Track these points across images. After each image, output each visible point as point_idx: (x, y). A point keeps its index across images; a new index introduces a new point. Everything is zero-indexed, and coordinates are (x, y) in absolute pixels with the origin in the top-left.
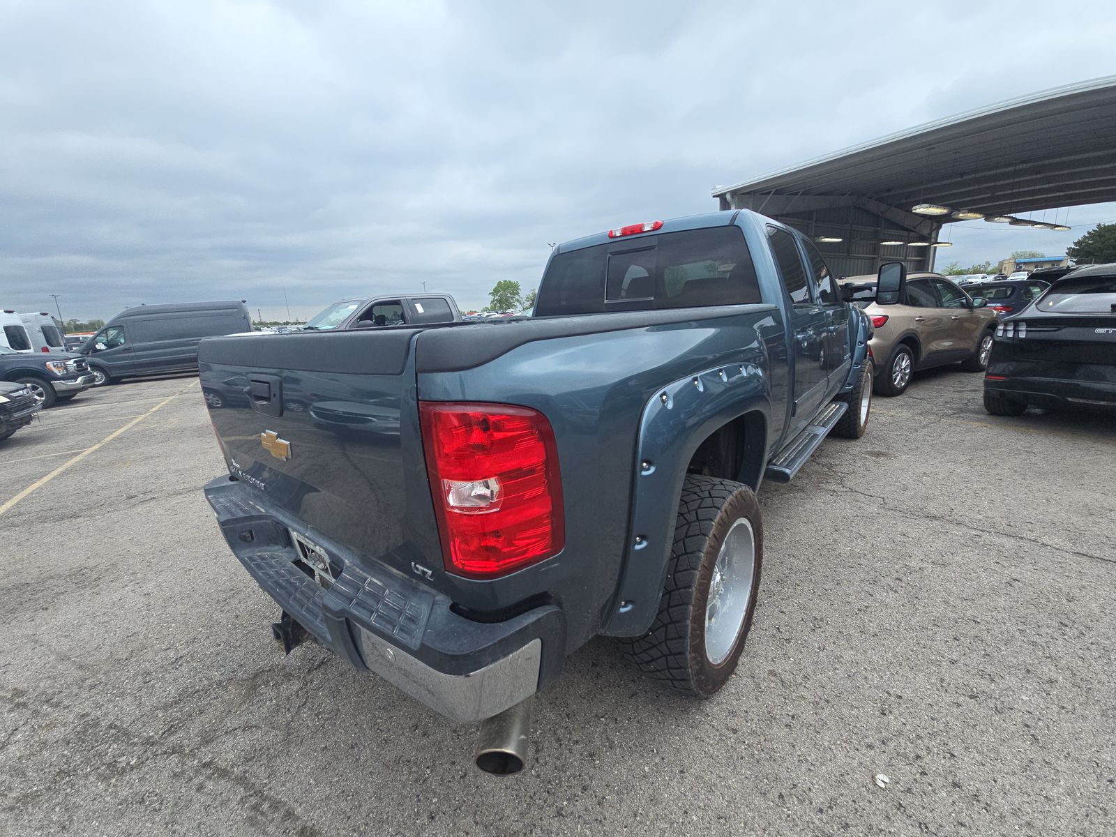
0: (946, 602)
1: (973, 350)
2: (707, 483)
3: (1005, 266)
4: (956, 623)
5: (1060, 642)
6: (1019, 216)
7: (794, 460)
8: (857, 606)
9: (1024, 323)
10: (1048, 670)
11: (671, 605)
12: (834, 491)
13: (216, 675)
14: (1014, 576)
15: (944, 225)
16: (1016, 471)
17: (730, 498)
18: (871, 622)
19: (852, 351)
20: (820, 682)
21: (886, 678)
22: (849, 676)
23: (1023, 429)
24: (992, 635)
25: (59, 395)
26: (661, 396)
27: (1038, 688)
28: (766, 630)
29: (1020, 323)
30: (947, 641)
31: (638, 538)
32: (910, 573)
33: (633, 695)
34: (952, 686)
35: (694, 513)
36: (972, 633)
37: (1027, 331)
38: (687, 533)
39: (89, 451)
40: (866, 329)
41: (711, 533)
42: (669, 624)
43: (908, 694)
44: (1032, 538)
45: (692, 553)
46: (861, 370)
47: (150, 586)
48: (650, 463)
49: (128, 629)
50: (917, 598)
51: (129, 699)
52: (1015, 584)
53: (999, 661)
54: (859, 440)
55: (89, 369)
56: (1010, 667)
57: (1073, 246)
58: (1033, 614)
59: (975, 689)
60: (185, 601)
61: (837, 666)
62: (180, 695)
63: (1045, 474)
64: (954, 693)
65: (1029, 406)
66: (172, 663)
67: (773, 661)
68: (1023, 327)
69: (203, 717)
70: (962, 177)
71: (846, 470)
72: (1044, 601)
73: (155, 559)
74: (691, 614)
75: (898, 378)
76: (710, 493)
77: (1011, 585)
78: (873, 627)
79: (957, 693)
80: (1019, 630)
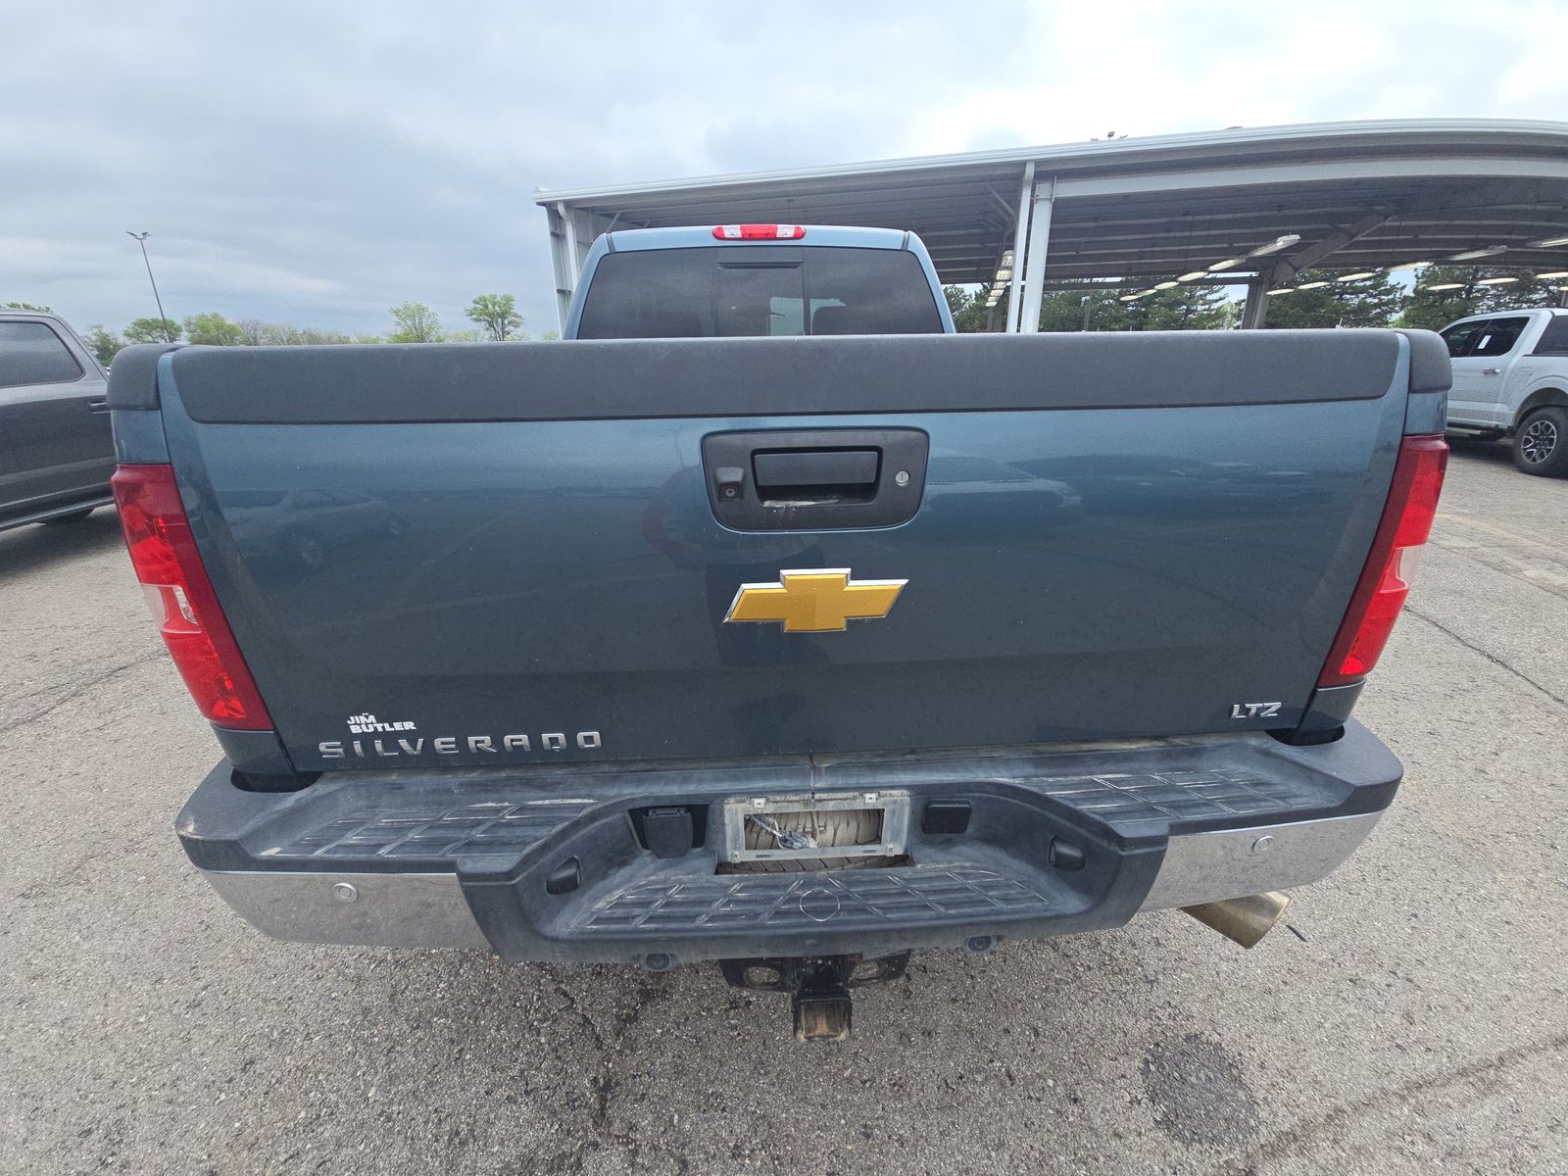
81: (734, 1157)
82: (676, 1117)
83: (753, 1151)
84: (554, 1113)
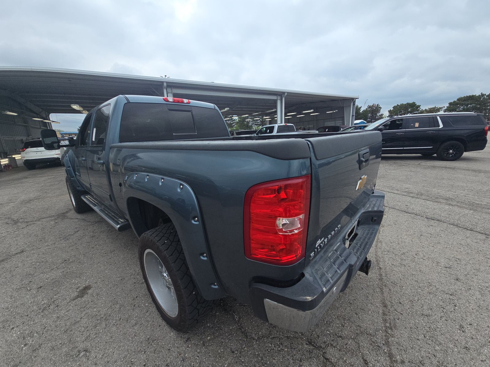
81: (344, 327)
82: (328, 332)
83: (344, 323)
84: (311, 358)
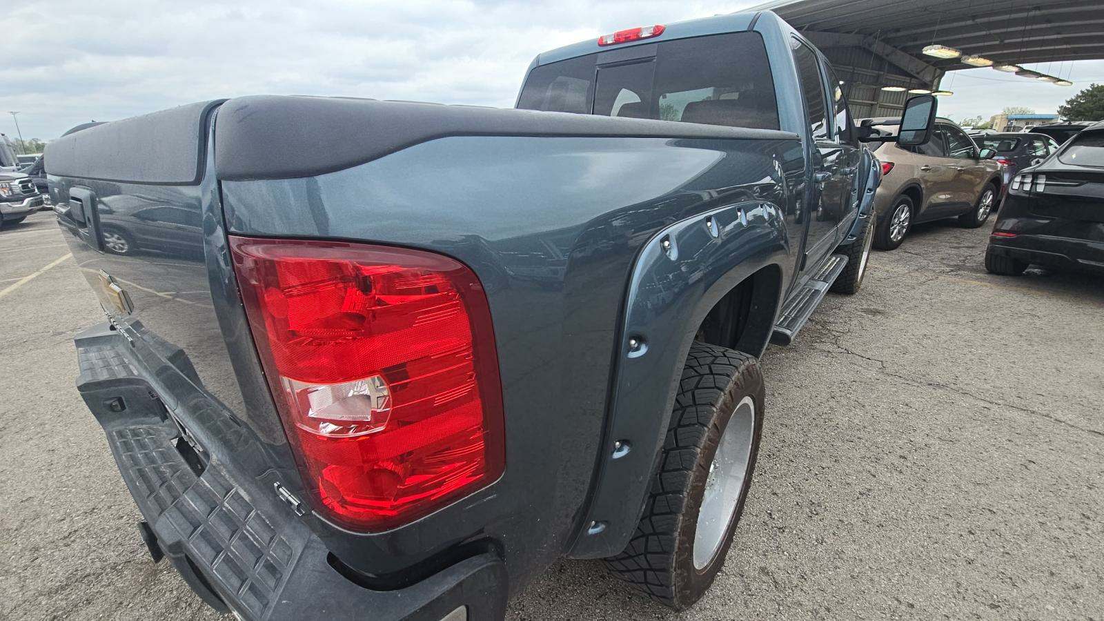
0: (958, 487)
1: (972, 205)
2: (707, 354)
3: (996, 121)
4: (970, 512)
5: (1084, 538)
6: (1026, 66)
7: (795, 319)
8: (858, 489)
9: (1044, 176)
10: (1072, 573)
11: (655, 511)
12: (829, 352)
13: (111, 556)
14: (1029, 457)
15: (947, 72)
16: (1021, 336)
17: (736, 375)
18: (875, 508)
19: (860, 199)
20: (819, 584)
21: (894, 581)
22: (852, 576)
23: (1024, 290)
24: (1011, 528)
25: (5, 218)
26: (662, 241)
27: (1064, 595)
28: (757, 516)
29: (1040, 176)
30: (961, 535)
31: (618, 443)
32: (916, 451)
33: (601, 597)
34: (969, 592)
35: (689, 394)
36: (989, 525)
37: (1046, 185)
38: (680, 420)
39: (25, 280)
40: (876, 174)
41: (712, 422)
42: (651, 534)
43: (920, 602)
44: (1044, 413)
45: (686, 447)
46: (866, 221)
47: (56, 441)
48: (641, 339)
49: (24, 492)
50: (925, 480)
51: (13, 580)
52: (1031, 466)
53: (1020, 562)
54: (854, 296)
55: (36, 190)
56: (1033, 568)
57: (1065, 105)
58: (1053, 503)
59: (995, 597)
60: (92, 460)
61: (839, 564)
62: (67, 578)
63: (1052, 340)
64: (973, 601)
65: (1030, 265)
66: (65, 538)
67: (765, 555)
68: (1042, 180)
69: (91, 608)
70: (973, 20)
71: (840, 329)
72: (1063, 488)
73: (69, 408)
74: (680, 525)
75: (896, 231)
76: (710, 368)
77: (1026, 467)
78: (876, 517)
79: (976, 601)
80: (1039, 522)
